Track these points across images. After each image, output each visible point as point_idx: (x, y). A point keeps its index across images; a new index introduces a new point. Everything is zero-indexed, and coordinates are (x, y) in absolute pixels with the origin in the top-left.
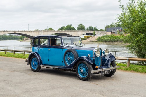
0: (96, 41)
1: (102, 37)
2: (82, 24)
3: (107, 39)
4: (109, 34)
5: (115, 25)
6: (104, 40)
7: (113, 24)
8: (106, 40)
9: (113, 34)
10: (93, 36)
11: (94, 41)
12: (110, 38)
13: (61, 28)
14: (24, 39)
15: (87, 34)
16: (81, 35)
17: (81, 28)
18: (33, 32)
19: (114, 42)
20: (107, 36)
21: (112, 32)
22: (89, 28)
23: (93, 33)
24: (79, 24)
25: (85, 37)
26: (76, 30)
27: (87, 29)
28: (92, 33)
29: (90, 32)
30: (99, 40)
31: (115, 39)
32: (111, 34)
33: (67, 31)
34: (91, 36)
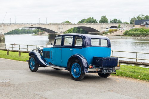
0: (124, 35)
1: (130, 31)
2: (105, 17)
3: (137, 33)
4: (137, 27)
5: (142, 17)
6: (133, 34)
7: (140, 16)
8: (135, 34)
9: (143, 27)
10: (118, 29)
11: (121, 35)
12: (140, 32)
13: (82, 20)
14: (39, 33)
15: (111, 27)
16: (104, 28)
17: (104, 21)
18: (51, 26)
19: (146, 36)
20: (136, 30)
21: (141, 25)
22: (113, 20)
23: (118, 26)
24: (102, 17)
25: (109, 30)
26: (99, 22)
27: (111, 22)
28: (116, 26)
29: (114, 25)
30: (126, 34)
31: (147, 32)
32: (140, 27)
33: (89, 24)
34: (116, 30)
